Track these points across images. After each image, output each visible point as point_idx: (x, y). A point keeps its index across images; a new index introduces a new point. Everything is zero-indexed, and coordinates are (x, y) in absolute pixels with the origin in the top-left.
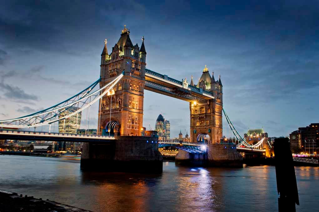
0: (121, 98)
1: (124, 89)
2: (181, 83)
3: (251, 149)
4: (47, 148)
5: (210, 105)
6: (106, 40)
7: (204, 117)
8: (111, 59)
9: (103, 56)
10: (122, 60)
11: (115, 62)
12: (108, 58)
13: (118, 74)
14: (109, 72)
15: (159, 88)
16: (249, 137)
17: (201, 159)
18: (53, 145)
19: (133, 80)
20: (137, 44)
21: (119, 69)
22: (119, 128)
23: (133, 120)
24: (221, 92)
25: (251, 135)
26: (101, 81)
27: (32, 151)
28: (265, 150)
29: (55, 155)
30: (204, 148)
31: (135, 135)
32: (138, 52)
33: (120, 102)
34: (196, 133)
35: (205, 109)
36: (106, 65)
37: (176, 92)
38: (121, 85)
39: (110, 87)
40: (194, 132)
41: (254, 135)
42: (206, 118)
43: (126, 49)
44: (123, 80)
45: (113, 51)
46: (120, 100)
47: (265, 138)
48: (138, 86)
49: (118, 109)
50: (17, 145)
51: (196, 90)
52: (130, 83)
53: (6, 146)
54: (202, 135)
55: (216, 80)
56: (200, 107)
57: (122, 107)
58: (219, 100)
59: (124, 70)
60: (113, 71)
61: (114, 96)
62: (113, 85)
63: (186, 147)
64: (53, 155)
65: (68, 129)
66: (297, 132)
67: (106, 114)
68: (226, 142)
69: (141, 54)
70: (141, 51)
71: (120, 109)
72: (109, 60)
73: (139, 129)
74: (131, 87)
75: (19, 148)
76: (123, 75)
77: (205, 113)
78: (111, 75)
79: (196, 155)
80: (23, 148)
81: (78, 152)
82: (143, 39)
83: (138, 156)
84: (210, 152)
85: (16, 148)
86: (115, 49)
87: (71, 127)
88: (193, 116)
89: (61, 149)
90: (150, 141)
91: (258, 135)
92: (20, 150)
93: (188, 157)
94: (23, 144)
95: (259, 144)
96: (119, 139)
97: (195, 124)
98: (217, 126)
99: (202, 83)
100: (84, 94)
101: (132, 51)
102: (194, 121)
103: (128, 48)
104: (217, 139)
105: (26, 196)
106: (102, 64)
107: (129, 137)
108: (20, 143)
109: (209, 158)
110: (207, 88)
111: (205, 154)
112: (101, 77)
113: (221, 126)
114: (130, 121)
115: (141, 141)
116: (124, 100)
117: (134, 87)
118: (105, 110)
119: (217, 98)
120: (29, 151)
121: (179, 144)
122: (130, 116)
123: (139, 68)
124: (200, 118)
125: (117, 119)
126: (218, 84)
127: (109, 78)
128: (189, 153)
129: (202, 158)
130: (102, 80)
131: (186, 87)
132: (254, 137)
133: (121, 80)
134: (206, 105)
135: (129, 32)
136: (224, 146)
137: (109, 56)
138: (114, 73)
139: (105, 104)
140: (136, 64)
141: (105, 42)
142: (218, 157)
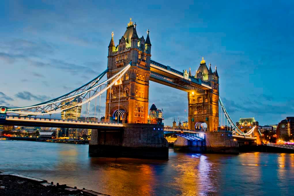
0: (128, 87)
1: (131, 79)
2: (182, 74)
3: (243, 137)
4: (51, 134)
5: (207, 95)
6: (113, 33)
7: (201, 106)
8: (117, 50)
9: (110, 48)
10: (129, 51)
11: (122, 53)
12: (114, 50)
13: (125, 65)
14: (117, 62)
15: (161, 78)
16: (241, 126)
17: (199, 146)
18: (57, 132)
19: (139, 71)
20: (143, 36)
21: (127, 60)
22: (126, 116)
23: (140, 109)
24: (218, 83)
25: (243, 124)
26: (108, 72)
27: (38, 137)
28: (256, 138)
29: (59, 141)
30: (202, 135)
31: (141, 123)
32: (143, 44)
33: (127, 91)
34: (193, 121)
35: (202, 99)
36: (113, 57)
37: (177, 82)
38: (128, 75)
39: (119, 77)
40: (192, 120)
41: (246, 123)
42: (203, 107)
43: (133, 41)
44: (130, 70)
45: (119, 43)
46: (127, 89)
47: (256, 126)
48: (144, 76)
49: (125, 97)
50: (24, 131)
51: (195, 80)
52: (137, 73)
53: (15, 132)
54: (200, 123)
55: (213, 72)
56: (198, 97)
57: (130, 96)
58: (215, 91)
59: (131, 61)
60: (120, 62)
61: (121, 86)
62: (121, 75)
63: (186, 134)
64: (57, 141)
65: (69, 117)
66: (286, 122)
67: (113, 103)
68: (223, 130)
69: (147, 46)
70: (146, 43)
71: (127, 98)
72: (116, 52)
73: (145, 117)
74: (137, 77)
75: (26, 134)
76: (130, 66)
77: (202, 102)
78: (118, 65)
79: (194, 142)
80: (29, 134)
81: (80, 138)
82: (149, 32)
83: (146, 142)
84: (208, 139)
85: (23, 134)
86: (122, 41)
87: (72, 115)
88: (191, 105)
89: (64, 135)
90: (157, 128)
91: (249, 124)
92: (27, 135)
93: (186, 144)
94: (30, 130)
95: (250, 132)
96: (127, 127)
97: (192, 113)
98: (214, 115)
99: (200, 74)
100: (93, 83)
101: (139, 43)
102: (192, 110)
103: (135, 40)
104: (214, 127)
105: (58, 184)
106: (110, 55)
107: (135, 124)
108: (27, 129)
109: (207, 145)
110: (204, 79)
111: (203, 141)
112: (108, 67)
113: (217, 115)
114: (136, 109)
115: (148, 128)
116: (131, 89)
117: (140, 77)
118: (113, 99)
119: (214, 88)
120: (35, 137)
121: (180, 132)
122: (137, 104)
123: (145, 59)
124: (198, 107)
125: (124, 107)
126: (215, 75)
127: (116, 68)
128: (188, 140)
129: (200, 144)
130: (110, 71)
131: (186, 77)
132: (246, 125)
133: (128, 71)
134: (204, 95)
135: (135, 25)
136: (221, 134)
137: (115, 48)
138: (121, 64)
139: (112, 93)
140: (142, 55)
141: (112, 34)
142: (215, 144)
